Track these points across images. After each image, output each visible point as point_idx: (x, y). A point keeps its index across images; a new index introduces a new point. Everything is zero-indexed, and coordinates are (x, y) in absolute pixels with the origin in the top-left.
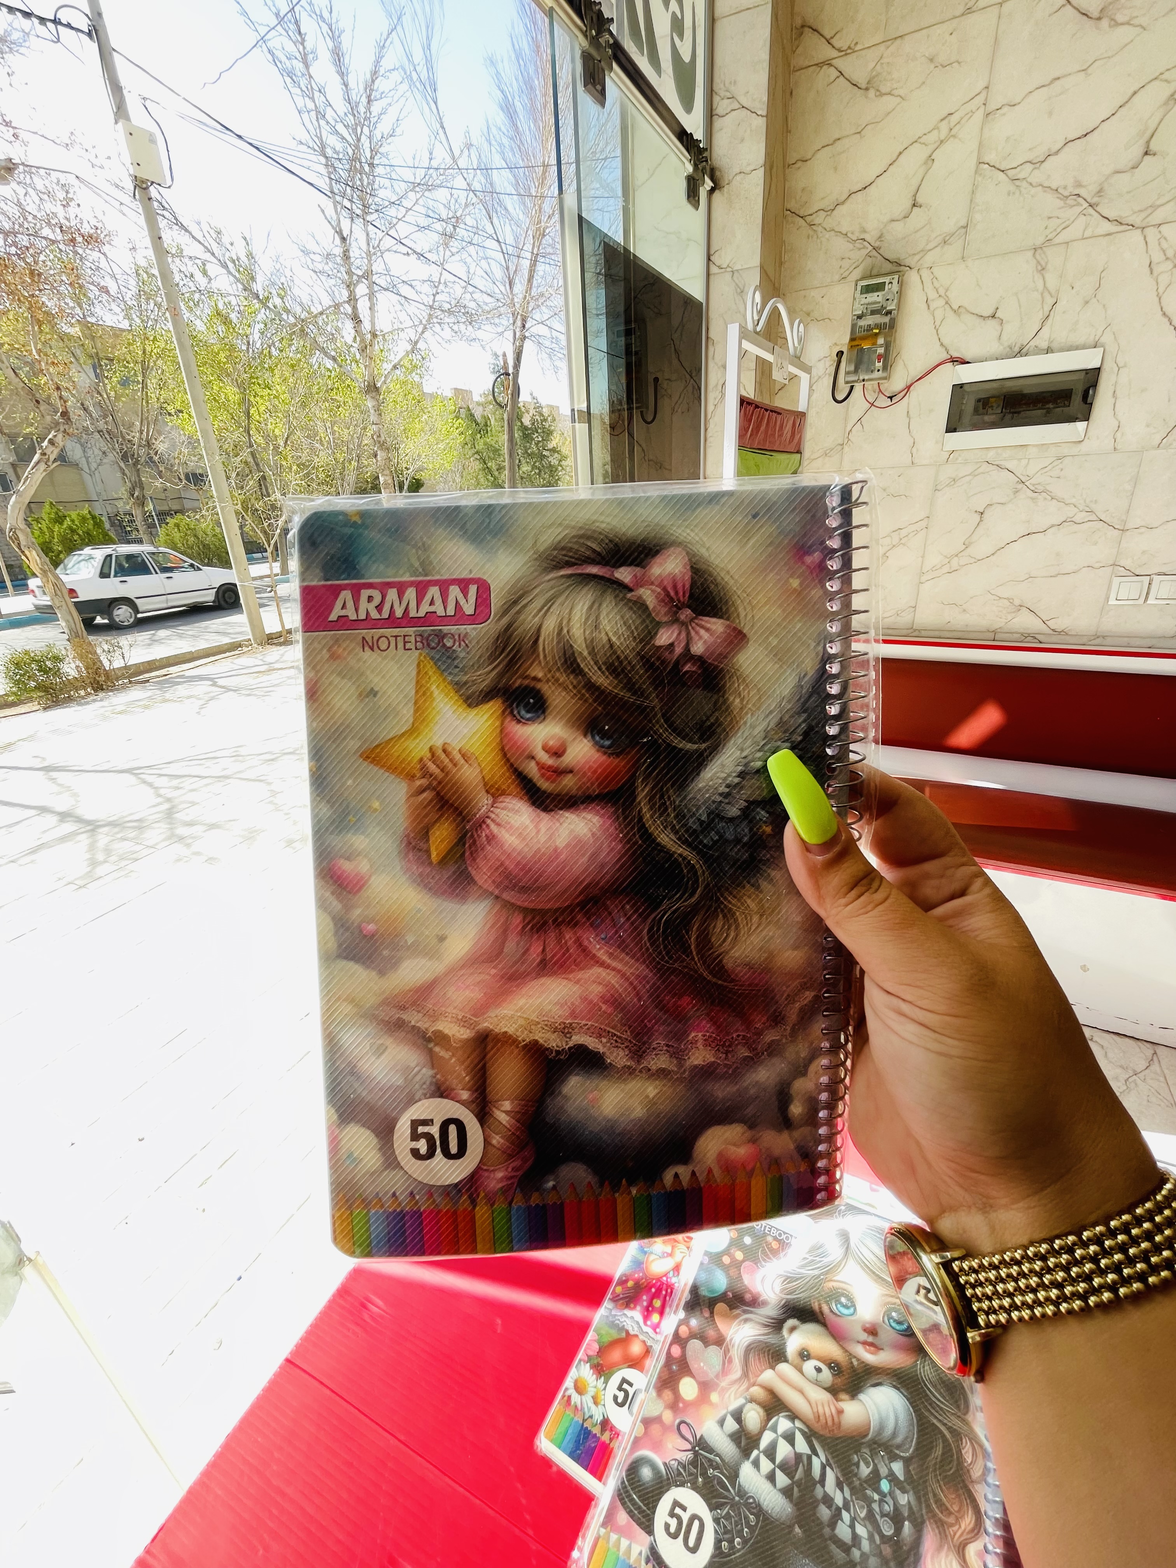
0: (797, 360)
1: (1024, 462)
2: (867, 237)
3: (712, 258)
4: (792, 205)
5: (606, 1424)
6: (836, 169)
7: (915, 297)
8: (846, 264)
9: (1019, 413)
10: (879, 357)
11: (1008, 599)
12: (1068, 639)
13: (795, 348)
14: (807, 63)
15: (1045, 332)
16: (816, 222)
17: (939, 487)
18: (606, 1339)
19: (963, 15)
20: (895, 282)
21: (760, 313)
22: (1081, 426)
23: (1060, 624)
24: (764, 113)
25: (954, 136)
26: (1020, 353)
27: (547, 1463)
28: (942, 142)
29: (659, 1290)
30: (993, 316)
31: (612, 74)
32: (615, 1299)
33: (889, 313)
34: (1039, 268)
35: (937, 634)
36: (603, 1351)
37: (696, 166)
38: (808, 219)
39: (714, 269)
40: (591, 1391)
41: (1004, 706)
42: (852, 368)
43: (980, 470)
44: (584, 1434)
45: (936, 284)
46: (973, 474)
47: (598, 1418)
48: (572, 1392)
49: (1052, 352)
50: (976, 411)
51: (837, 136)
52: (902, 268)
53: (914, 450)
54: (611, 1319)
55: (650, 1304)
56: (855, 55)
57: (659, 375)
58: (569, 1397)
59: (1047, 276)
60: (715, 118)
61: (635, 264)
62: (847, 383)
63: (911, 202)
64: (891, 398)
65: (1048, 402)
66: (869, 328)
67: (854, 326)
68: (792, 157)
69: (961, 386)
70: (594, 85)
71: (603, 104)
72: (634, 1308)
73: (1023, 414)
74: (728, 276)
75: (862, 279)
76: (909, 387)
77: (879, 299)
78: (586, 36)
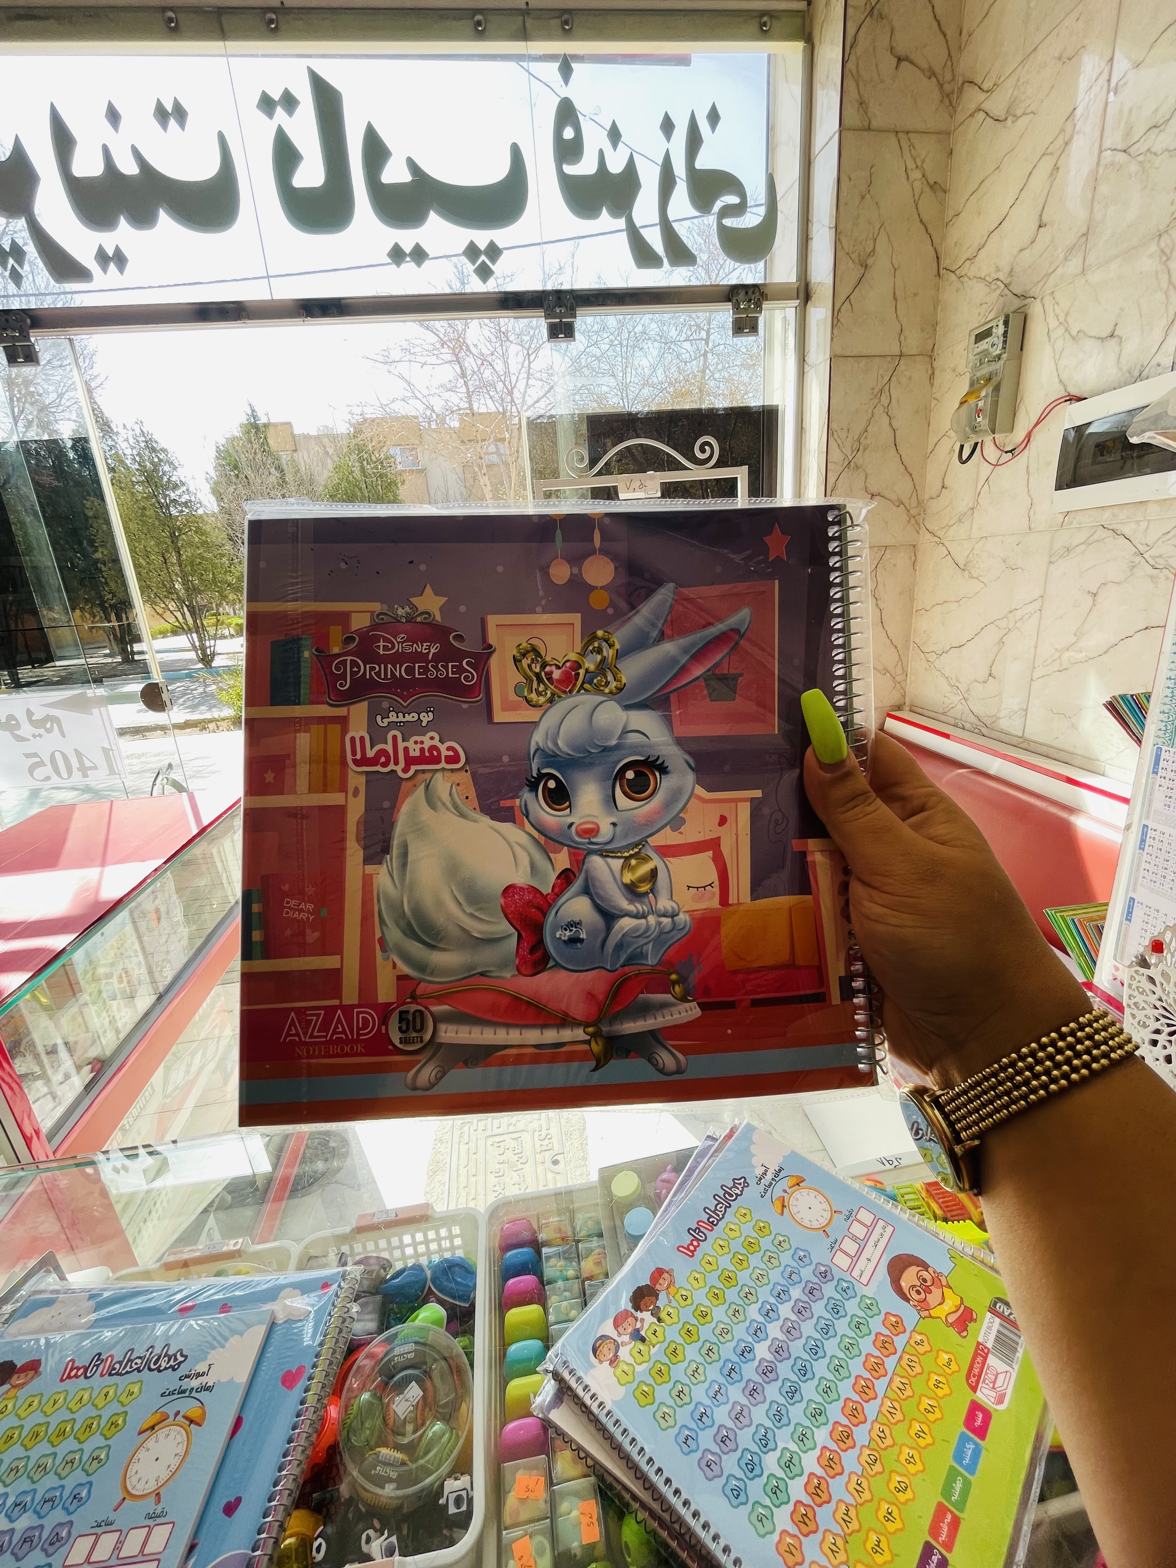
1: (1144, 525)
2: (1001, 276)
4: (947, 262)
6: (980, 213)
7: (1038, 330)
8: (983, 309)
14: (963, 118)
15: (1170, 344)
16: (963, 273)
17: (1053, 559)
26: (1140, 378)
28: (1066, 144)
30: (1112, 336)
34: (1164, 258)
38: (957, 272)
43: (1095, 537)
45: (1058, 311)
46: (1087, 543)
51: (982, 179)
52: (1028, 300)
53: (1032, 512)
56: (999, 88)
63: (1037, 224)
64: (1010, 451)
67: (971, 375)
68: (950, 215)
76: (1029, 436)
77: (988, 346)
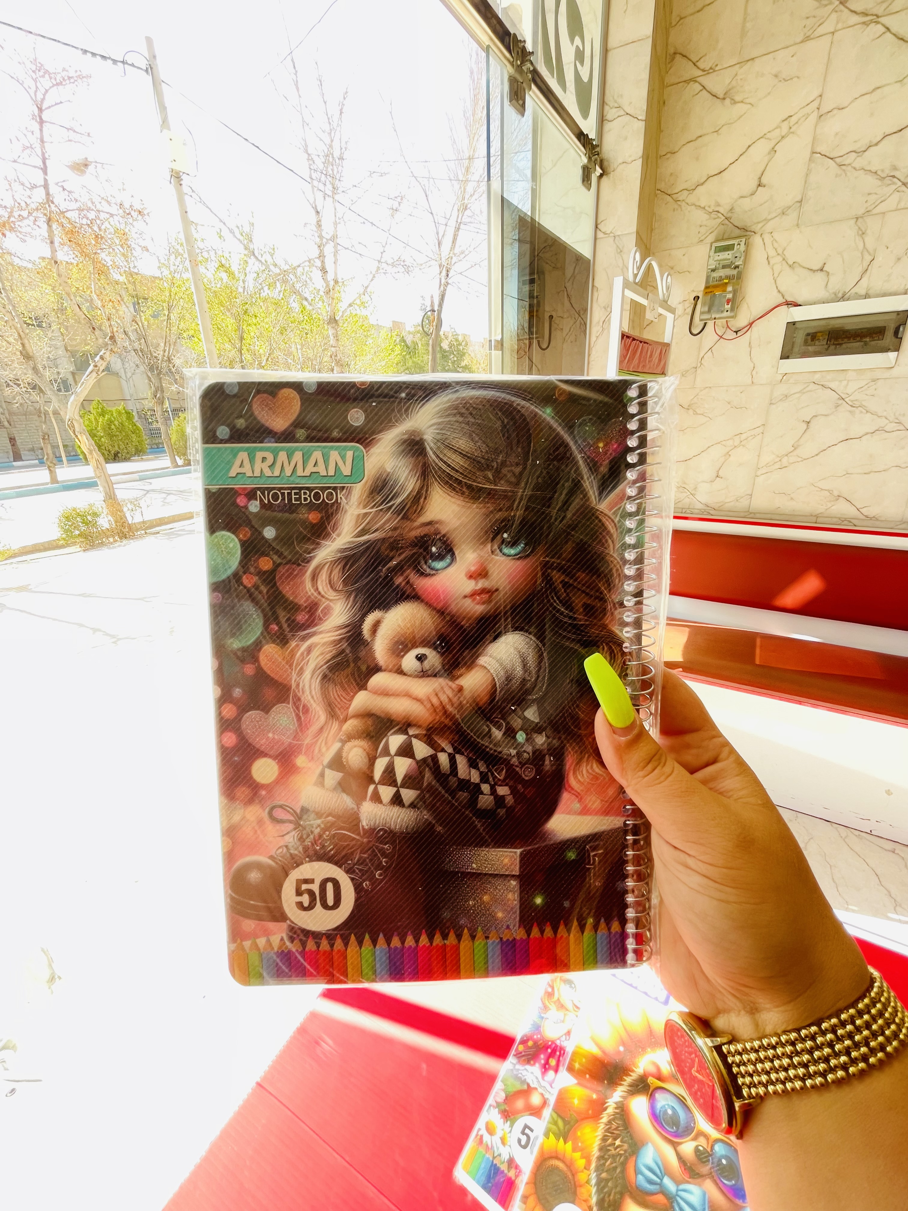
0: (664, 304)
1: (845, 383)
2: (721, 210)
3: (599, 226)
4: (662, 186)
5: (511, 1162)
6: (697, 159)
7: (758, 254)
8: (703, 230)
9: (841, 344)
10: (728, 302)
11: (829, 491)
12: (878, 523)
13: (664, 295)
14: (677, 81)
15: (864, 282)
16: (680, 199)
17: (773, 402)
18: (512, 1089)
19: (802, 42)
20: (743, 244)
21: (639, 268)
22: (892, 355)
23: (871, 511)
24: (644, 118)
25: (793, 133)
26: (843, 298)
27: (463, 1191)
28: (783, 137)
29: (554, 1051)
30: (822, 270)
31: (531, 93)
32: (518, 1055)
33: (737, 267)
34: (860, 232)
35: (769, 516)
36: (510, 1098)
37: (590, 158)
38: (675, 196)
39: (600, 235)
40: (499, 1134)
41: (823, 574)
42: (706, 309)
43: (808, 389)
44: (494, 1171)
45: (776, 245)
47: (505, 1157)
48: (483, 1132)
49: (869, 297)
50: (806, 343)
51: (699, 134)
52: (748, 233)
53: (754, 373)
54: (515, 1073)
55: (547, 1062)
56: (715, 73)
57: (554, 314)
58: (482, 1136)
59: (867, 239)
60: (605, 122)
61: (539, 230)
62: (701, 320)
63: (757, 183)
64: (737, 332)
65: (865, 336)
66: (721, 279)
67: (708, 277)
68: (663, 151)
69: (794, 323)
70: (517, 101)
71: (523, 115)
72: (534, 1064)
73: (844, 346)
74: (611, 240)
75: (717, 241)
76: (751, 324)
77: (730, 257)
78: (513, 65)
